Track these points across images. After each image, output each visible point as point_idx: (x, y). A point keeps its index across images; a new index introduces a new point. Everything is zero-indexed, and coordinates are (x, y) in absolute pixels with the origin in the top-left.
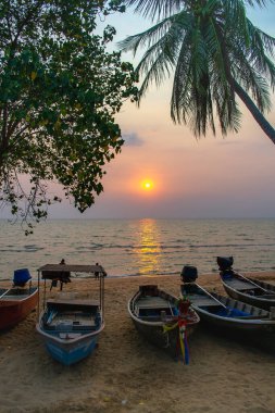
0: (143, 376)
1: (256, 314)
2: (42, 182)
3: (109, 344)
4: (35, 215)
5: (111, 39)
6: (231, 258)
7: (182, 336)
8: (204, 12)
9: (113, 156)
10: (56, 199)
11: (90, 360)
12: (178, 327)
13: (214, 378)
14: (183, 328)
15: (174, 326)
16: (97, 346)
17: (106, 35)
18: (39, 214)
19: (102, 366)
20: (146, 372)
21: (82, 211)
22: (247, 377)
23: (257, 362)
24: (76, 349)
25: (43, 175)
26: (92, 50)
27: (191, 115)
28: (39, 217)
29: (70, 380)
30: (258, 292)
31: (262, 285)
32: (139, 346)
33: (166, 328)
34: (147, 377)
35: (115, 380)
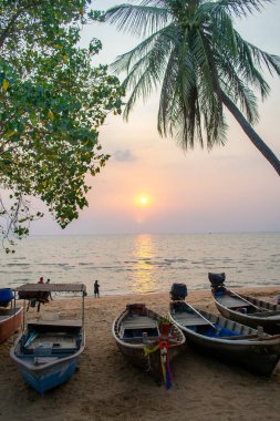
0: (122, 403)
1: (246, 333)
2: (26, 197)
3: (92, 368)
4: (16, 232)
5: (97, 52)
6: (223, 274)
7: (164, 359)
8: (191, 25)
9: (98, 170)
10: (38, 214)
11: (69, 386)
12: (159, 350)
13: (198, 404)
14: (164, 350)
15: (155, 349)
16: (77, 369)
17: (91, 48)
18: (20, 232)
19: (80, 392)
20: (126, 399)
21: (63, 227)
22: (233, 403)
23: (244, 385)
24: (49, 375)
25: (28, 191)
26: (78, 63)
27: (178, 128)
28: (21, 234)
29: (44, 409)
30: (250, 310)
31: (255, 302)
32: (122, 369)
33: (147, 351)
34: (127, 404)
35: (91, 408)
